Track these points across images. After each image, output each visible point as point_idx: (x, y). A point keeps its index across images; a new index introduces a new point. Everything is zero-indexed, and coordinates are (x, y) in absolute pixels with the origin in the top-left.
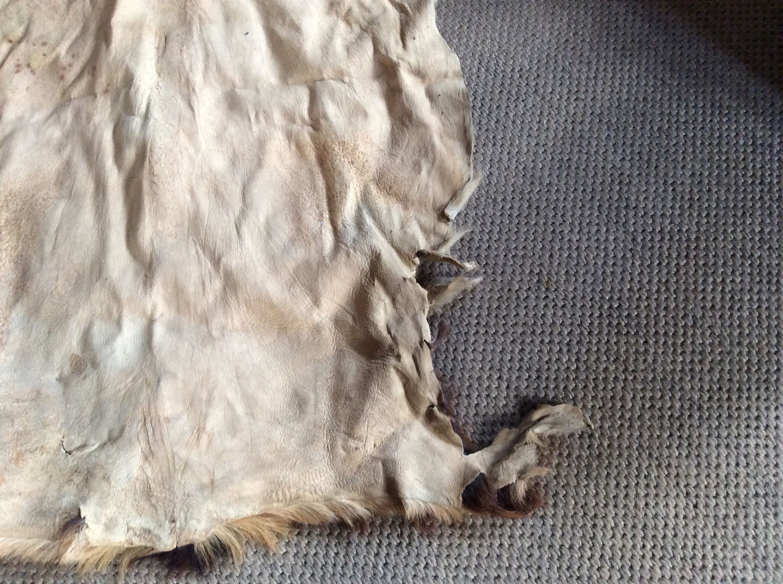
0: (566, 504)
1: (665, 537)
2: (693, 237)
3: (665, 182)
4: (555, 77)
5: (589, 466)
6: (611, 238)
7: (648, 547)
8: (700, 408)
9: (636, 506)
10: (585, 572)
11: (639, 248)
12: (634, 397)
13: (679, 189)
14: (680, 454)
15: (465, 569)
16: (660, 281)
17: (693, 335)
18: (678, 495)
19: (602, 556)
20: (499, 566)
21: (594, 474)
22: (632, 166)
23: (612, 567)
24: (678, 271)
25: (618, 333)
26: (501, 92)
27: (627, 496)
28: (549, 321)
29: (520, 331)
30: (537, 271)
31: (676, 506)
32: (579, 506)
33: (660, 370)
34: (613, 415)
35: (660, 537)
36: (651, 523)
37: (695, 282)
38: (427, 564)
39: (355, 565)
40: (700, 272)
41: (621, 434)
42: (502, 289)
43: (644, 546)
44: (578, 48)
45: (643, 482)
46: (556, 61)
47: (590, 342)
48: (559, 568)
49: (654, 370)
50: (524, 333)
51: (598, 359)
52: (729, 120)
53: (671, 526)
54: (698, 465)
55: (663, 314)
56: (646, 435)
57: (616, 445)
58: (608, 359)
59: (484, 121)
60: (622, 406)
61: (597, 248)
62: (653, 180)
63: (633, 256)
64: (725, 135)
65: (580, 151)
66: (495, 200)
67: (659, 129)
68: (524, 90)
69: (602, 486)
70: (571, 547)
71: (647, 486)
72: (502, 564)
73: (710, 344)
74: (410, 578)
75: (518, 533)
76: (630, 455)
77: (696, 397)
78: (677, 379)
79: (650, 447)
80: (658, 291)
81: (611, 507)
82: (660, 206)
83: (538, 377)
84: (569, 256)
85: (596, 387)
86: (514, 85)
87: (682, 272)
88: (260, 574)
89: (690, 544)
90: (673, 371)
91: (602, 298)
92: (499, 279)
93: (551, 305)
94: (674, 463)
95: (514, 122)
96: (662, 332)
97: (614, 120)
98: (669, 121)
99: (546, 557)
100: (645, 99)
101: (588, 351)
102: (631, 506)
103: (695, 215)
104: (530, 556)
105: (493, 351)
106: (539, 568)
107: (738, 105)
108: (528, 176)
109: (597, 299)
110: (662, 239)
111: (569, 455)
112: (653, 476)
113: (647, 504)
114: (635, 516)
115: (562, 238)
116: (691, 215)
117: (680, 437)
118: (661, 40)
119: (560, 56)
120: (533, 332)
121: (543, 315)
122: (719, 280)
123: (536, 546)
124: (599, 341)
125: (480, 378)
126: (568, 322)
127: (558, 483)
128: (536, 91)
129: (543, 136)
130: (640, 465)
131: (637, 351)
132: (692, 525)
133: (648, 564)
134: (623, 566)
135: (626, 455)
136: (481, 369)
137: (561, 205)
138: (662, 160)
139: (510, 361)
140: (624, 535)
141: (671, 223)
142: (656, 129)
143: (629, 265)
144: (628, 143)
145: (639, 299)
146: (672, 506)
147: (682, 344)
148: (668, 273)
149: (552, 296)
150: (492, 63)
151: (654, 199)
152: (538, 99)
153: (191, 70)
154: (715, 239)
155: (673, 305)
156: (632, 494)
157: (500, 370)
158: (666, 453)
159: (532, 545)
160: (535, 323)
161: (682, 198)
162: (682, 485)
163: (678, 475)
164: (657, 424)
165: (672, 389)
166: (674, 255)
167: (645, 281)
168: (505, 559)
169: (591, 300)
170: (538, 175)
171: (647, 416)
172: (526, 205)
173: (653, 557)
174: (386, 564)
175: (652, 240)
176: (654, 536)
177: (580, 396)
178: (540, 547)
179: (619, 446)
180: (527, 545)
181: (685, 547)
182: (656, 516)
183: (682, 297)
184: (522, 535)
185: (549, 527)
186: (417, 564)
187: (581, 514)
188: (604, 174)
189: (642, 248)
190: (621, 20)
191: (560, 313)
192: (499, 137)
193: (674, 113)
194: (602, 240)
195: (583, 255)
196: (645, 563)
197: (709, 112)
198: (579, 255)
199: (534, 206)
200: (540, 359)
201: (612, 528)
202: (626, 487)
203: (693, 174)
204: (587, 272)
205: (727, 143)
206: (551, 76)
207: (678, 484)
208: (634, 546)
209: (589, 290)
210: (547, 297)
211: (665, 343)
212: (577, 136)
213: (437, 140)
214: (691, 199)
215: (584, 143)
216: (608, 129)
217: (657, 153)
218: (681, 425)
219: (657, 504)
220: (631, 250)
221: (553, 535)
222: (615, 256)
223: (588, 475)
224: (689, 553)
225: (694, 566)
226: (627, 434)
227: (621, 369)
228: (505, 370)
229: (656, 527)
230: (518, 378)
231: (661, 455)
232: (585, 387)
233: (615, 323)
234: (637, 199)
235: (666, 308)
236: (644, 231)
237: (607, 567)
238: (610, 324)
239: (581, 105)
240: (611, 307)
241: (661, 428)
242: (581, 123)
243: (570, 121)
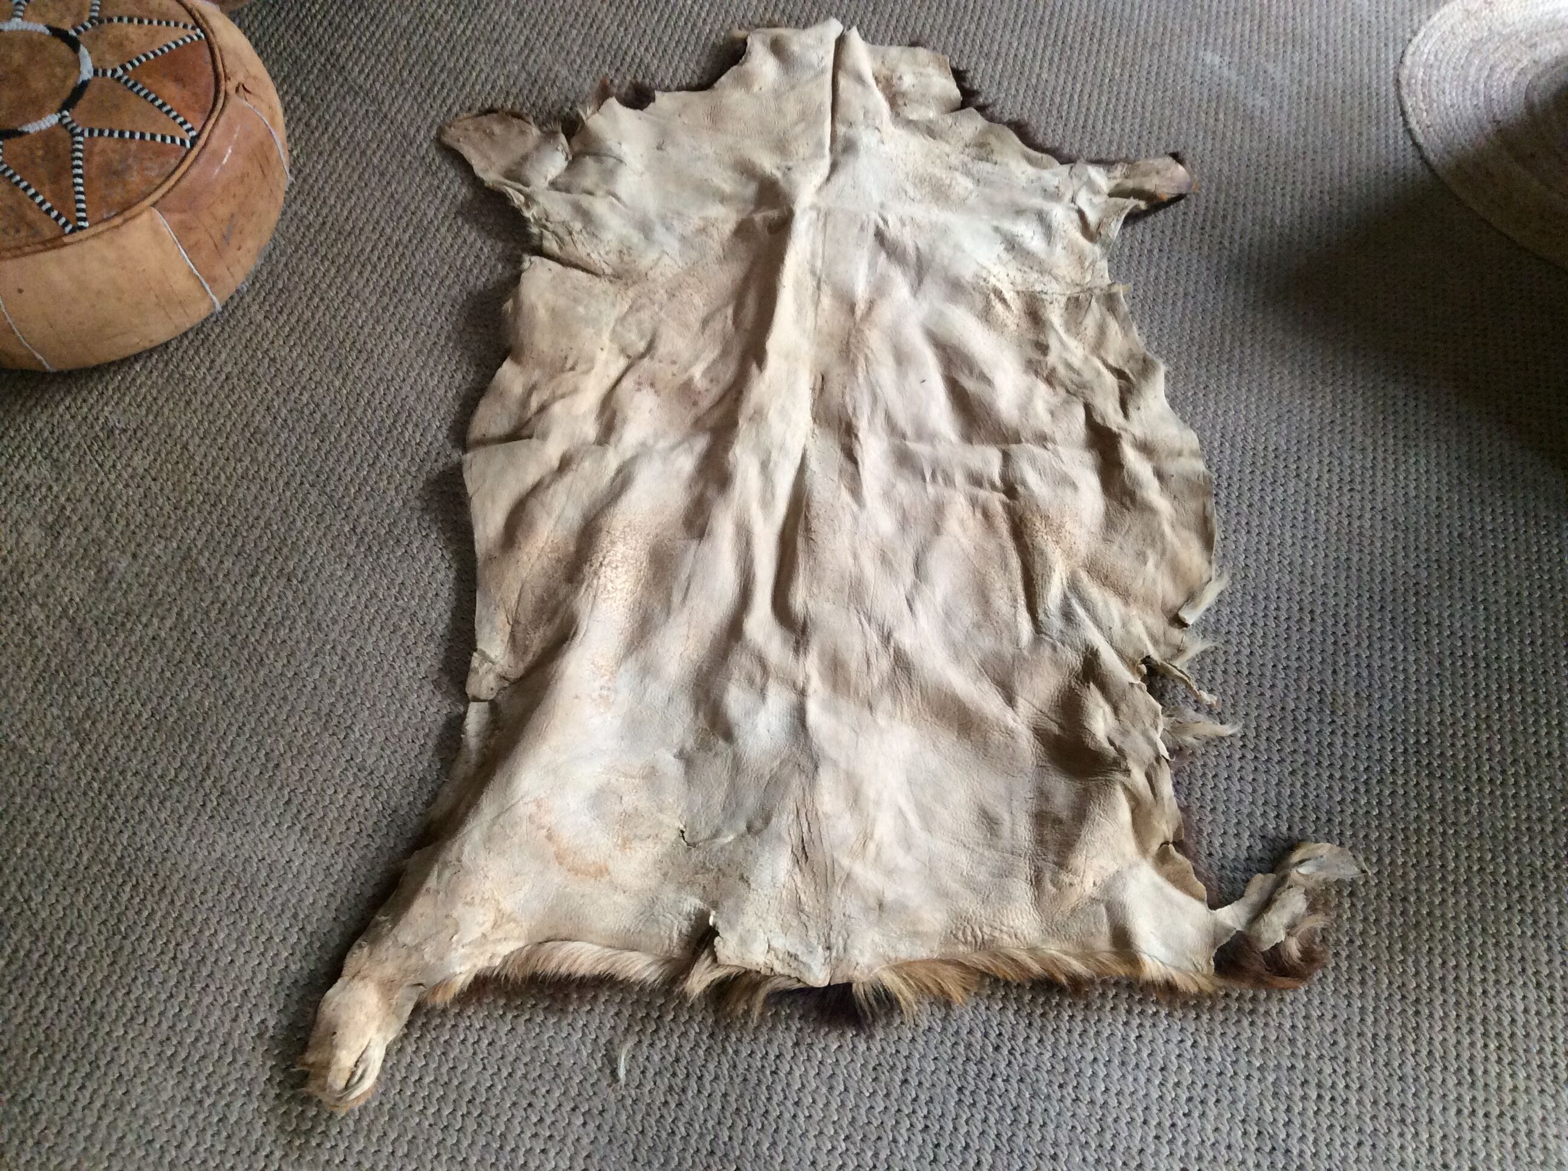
0: (1378, 982)
1: (1512, 1035)
2: (1517, 667)
3: (1474, 599)
4: (1320, 462)
5: (1403, 937)
6: (1411, 658)
7: (1492, 1046)
8: (1545, 877)
9: (1470, 993)
10: (1408, 1069)
11: (1448, 674)
12: (1457, 856)
13: (1493, 608)
14: (1523, 932)
15: (1247, 1053)
16: (1478, 716)
17: (1528, 786)
18: (1525, 984)
19: (1430, 1053)
20: (1293, 1053)
21: (1412, 947)
22: (1429, 574)
23: (1445, 1068)
24: (1500, 706)
25: (1430, 775)
26: (1252, 472)
27: (1457, 979)
28: (1339, 752)
29: (1301, 760)
30: (1317, 688)
31: (1524, 997)
32: (1395, 986)
33: (1487, 826)
34: (1432, 876)
35: (1506, 1035)
36: (1493, 1017)
37: (1524, 722)
38: (1195, 1041)
39: (1098, 1033)
40: (1530, 711)
41: (1443, 901)
42: (1273, 706)
43: (1486, 1046)
44: (1348, 431)
45: (1478, 964)
46: (1321, 444)
47: (1394, 783)
48: (1374, 1064)
49: (1480, 825)
50: (1306, 763)
51: (1407, 804)
52: (1549, 533)
53: (1520, 1023)
54: (1549, 949)
55: (1486, 757)
56: (1477, 905)
57: (1438, 913)
58: (1420, 806)
59: (1234, 503)
60: (1442, 866)
61: (1394, 669)
62: (1458, 595)
63: (1441, 683)
64: (1546, 550)
65: (1361, 551)
66: (1254, 597)
67: (1460, 535)
68: (1282, 472)
69: (1424, 963)
70: (1388, 1038)
71: (1483, 968)
72: (1296, 1051)
73: (1550, 800)
74: (1173, 1058)
75: (1315, 1014)
76: (1457, 928)
77: (1538, 863)
78: (1511, 837)
79: (1482, 920)
80: (1477, 728)
81: (1437, 991)
82: (1470, 626)
83: (1329, 820)
84: (1358, 674)
85: (1406, 838)
86: (1269, 465)
87: (1506, 707)
88: (970, 1032)
89: (1548, 1049)
90: (1506, 828)
91: (1406, 730)
92: (1268, 694)
93: (1340, 732)
94: (1517, 944)
95: (1272, 508)
96: (1487, 779)
97: (1401, 519)
98: (1471, 527)
99: (1355, 1047)
100: (1438, 499)
101: (1393, 793)
102: (1465, 991)
103: (1516, 641)
104: (1335, 1043)
105: (1267, 782)
106: (1347, 1060)
107: (1559, 517)
108: (1296, 572)
109: (1399, 730)
110: (1477, 666)
111: (1377, 921)
112: (1490, 956)
113: (1485, 992)
114: (1471, 1006)
115: (1348, 652)
116: (1510, 640)
117: (1521, 911)
118: (1453, 433)
119: (1325, 439)
120: (1319, 764)
121: (1330, 745)
122: (1555, 722)
123: (1341, 1033)
124: (1406, 783)
125: (1250, 815)
126: (1364, 756)
127: (1365, 955)
128: (1298, 475)
129: (1312, 528)
130: (1471, 941)
131: (1456, 799)
132: (1548, 1024)
133: (1494, 1069)
134: (1459, 1069)
135: (1452, 927)
136: (1252, 803)
137: (1342, 612)
138: (1467, 572)
139: (1290, 796)
140: (1458, 1028)
141: (1486, 647)
142: (1455, 534)
143: (1437, 692)
144: (1423, 547)
145: (1454, 735)
146: (1519, 997)
147: (1514, 796)
148: (1488, 707)
149: (1340, 722)
150: (1239, 438)
151: (1461, 617)
152: (1302, 485)
153: (854, 413)
154: (1545, 672)
155: (1498, 748)
156: (1465, 977)
157: (1277, 806)
158: (1504, 930)
159: (1335, 1030)
160: (1320, 753)
161: (1498, 619)
162: (1530, 972)
163: (1523, 959)
164: (1490, 892)
165: (1506, 849)
166: (1494, 687)
167: (1460, 715)
168: (1299, 1044)
169: (1392, 731)
170: (1309, 572)
171: (1476, 881)
172: (1296, 608)
173: (1499, 1061)
174: (1139, 1037)
175: (1464, 665)
176: (1498, 1034)
177: (1386, 849)
178: (1346, 1035)
179: (1443, 916)
180: (1328, 1030)
181: (1541, 1051)
182: (1498, 1008)
183: (1509, 739)
184: (1321, 1017)
185: (1357, 1010)
186: (1182, 1041)
187: (1399, 997)
188: (1395, 581)
189: (1452, 674)
190: (1400, 403)
191: (1352, 744)
192: (1254, 524)
193: (1478, 518)
194: (1400, 659)
195: (1377, 675)
196: (1489, 1067)
197: (1522, 521)
198: (1371, 675)
199: (1307, 611)
200: (1330, 797)
201: (1441, 1019)
202: (1456, 967)
203: (1509, 593)
204: (1382, 697)
205: (1549, 560)
206: (1316, 460)
207: (1524, 970)
208: (1472, 1044)
209: (1388, 719)
210: (1333, 721)
211: (1492, 792)
212: (1356, 532)
213: (1167, 529)
214: (1509, 621)
215: (1366, 542)
216: (1395, 528)
217: (1460, 563)
218: (1522, 897)
219: (1498, 992)
220: (1438, 675)
221: (1362, 1020)
222: (1417, 681)
223: (1403, 949)
224: (1549, 1061)
225: (1556, 1077)
226: (1451, 901)
227: (1438, 820)
228: (1285, 807)
229: (1499, 1022)
230: (1303, 818)
231: (1498, 931)
232: (1392, 838)
233: (1425, 762)
234: (1440, 615)
235: (1489, 750)
236: (1452, 654)
237: (1438, 1069)
238: (1418, 762)
239: (1358, 496)
240: (1418, 742)
241: (1496, 897)
242: (1360, 518)
243: (1344, 514)
